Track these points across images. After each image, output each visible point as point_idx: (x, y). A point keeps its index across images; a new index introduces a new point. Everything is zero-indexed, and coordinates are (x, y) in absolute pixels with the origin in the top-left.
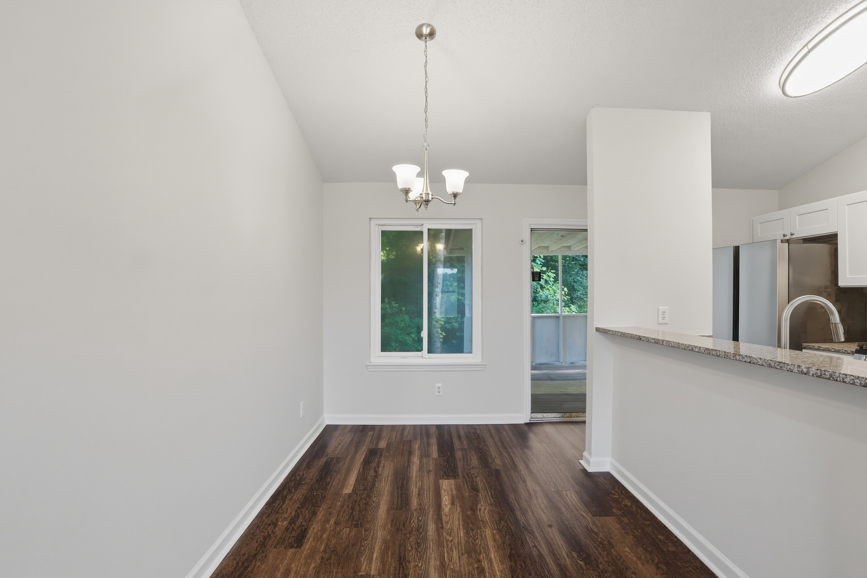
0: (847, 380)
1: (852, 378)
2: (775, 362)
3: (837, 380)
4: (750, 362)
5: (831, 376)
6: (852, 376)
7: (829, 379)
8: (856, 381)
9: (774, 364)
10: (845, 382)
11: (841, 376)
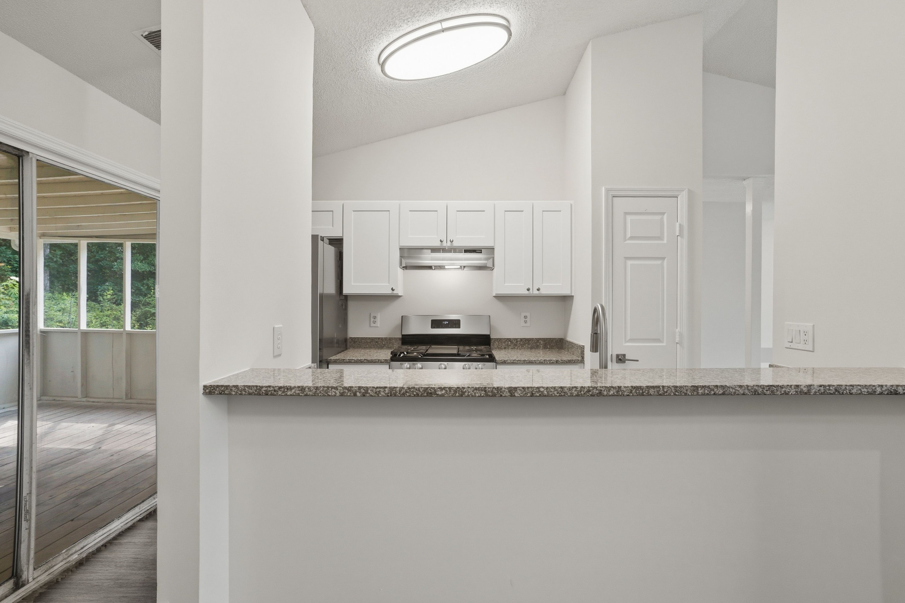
0: (854, 391)
1: (859, 387)
2: (763, 387)
3: (843, 394)
4: (723, 394)
5: (836, 390)
6: (859, 385)
7: (834, 394)
8: (863, 390)
9: (761, 390)
10: (851, 394)
11: (847, 388)
